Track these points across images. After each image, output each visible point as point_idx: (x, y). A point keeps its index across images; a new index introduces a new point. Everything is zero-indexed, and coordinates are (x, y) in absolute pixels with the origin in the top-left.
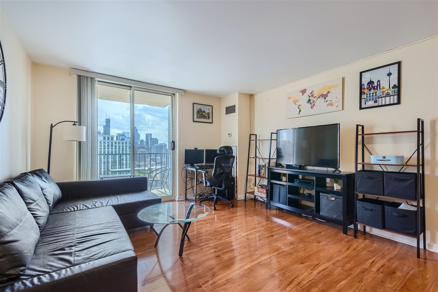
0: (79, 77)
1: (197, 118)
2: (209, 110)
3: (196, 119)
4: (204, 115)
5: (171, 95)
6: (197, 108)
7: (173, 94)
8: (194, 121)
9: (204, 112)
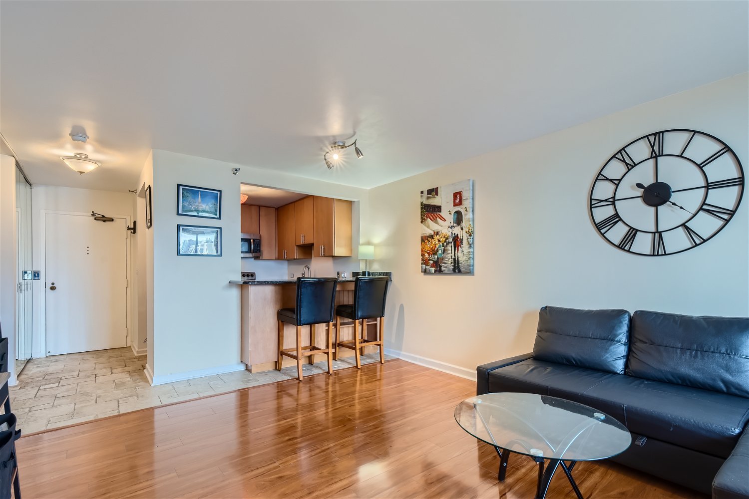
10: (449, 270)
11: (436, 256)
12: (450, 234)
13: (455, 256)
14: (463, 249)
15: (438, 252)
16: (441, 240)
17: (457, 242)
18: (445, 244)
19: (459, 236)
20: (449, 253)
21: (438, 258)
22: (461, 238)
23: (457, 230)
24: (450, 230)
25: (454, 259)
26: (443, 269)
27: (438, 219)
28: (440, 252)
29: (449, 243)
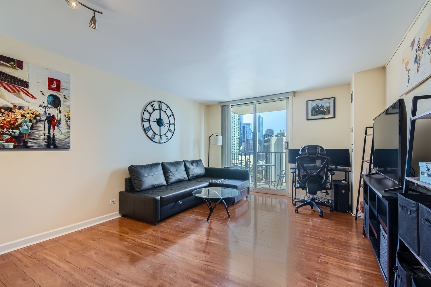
0: (222, 106)
1: (312, 115)
2: (329, 103)
3: (310, 117)
4: (322, 110)
5: (285, 99)
6: (311, 105)
7: (287, 98)
8: (307, 120)
9: (322, 107)
10: (41, 146)
11: (17, 132)
12: (43, 113)
13: (49, 133)
14: (61, 129)
15: (21, 127)
16: (27, 115)
17: (52, 121)
18: (34, 121)
19: (56, 117)
20: (41, 130)
21: (20, 133)
22: (59, 119)
23: (53, 111)
24: (44, 110)
25: (49, 137)
26: (30, 144)
27: (22, 93)
28: (25, 127)
29: (40, 121)
